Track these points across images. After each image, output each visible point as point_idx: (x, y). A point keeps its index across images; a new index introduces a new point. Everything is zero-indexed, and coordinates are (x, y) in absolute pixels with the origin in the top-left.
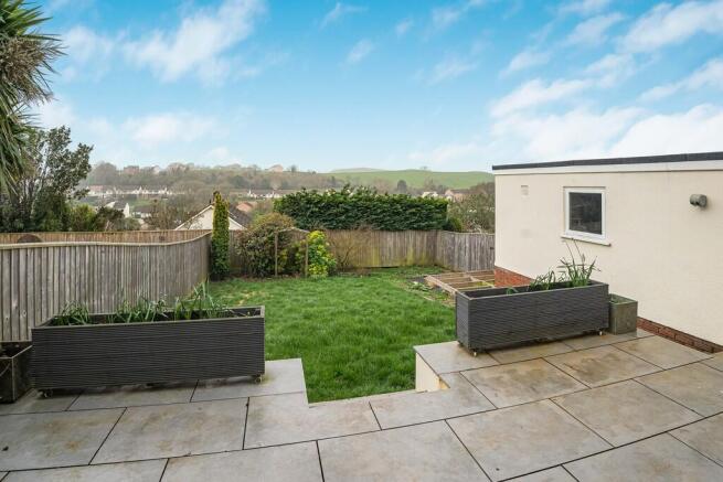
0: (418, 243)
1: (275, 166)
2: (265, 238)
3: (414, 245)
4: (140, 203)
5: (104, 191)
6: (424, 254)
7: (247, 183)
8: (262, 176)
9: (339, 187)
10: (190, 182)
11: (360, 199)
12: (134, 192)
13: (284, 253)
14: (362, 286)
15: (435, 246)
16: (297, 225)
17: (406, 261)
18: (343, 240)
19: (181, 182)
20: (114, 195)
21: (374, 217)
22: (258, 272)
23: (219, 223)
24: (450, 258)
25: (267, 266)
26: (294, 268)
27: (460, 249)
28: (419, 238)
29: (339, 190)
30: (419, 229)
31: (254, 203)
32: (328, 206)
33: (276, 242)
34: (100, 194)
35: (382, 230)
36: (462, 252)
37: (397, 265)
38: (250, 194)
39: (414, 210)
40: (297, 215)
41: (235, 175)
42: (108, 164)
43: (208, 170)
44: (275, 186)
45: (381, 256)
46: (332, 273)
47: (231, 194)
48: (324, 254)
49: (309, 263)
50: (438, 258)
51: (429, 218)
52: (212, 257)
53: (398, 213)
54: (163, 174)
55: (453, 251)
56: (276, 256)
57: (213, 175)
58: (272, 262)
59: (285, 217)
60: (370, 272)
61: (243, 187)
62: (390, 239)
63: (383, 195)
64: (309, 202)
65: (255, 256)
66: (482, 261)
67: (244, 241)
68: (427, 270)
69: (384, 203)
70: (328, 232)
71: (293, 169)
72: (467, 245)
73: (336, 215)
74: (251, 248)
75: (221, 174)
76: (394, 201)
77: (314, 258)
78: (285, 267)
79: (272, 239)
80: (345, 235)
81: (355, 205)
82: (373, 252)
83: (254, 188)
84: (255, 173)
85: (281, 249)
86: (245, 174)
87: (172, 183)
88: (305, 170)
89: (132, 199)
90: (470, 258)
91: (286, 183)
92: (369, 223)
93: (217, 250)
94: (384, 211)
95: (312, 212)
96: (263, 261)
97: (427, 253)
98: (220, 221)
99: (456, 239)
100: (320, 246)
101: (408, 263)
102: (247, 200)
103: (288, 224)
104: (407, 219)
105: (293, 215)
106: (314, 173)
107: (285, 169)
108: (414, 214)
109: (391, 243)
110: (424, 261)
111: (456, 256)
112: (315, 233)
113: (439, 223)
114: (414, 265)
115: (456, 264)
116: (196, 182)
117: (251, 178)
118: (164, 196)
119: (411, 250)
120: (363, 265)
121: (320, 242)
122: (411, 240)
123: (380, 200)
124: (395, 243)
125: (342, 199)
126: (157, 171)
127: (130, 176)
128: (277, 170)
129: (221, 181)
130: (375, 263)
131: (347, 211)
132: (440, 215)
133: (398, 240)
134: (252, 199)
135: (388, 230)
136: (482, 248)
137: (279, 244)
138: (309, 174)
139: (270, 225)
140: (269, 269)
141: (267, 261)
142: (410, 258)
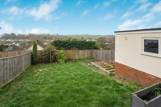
0: (88, 53)
1: (53, 34)
2: (47, 53)
3: (87, 53)
4: (21, 43)
5: (12, 40)
6: (90, 56)
7: (47, 38)
8: (50, 36)
9: (68, 38)
10: (33, 38)
11: (73, 42)
12: (20, 40)
13: (53, 56)
14: (74, 66)
15: (92, 53)
16: (57, 49)
17: (85, 57)
18: (69, 52)
19: (31, 38)
20: (15, 41)
21: (77, 46)
22: (45, 62)
23: (34, 49)
24: (96, 56)
25: (48, 60)
26: (55, 60)
27: (99, 54)
28: (88, 51)
29: (68, 39)
30: (89, 49)
31: (48, 42)
32: (65, 43)
33: (50, 53)
34: (12, 41)
35: (79, 49)
36: (100, 55)
37: (83, 58)
38: (47, 40)
39: (87, 44)
40: (57, 46)
41: (44, 36)
42: (14, 34)
43: (38, 35)
44: (53, 38)
45: (79, 56)
46: (66, 61)
47: (43, 40)
48: (64, 56)
49: (60, 59)
50: (93, 56)
51: (91, 46)
52: (32, 58)
53: (83, 45)
54: (27, 36)
55: (97, 55)
56: (51, 57)
57: (39, 36)
58: (49, 59)
59: (53, 46)
60: (76, 61)
61: (46, 39)
62: (81, 52)
63: (79, 40)
64: (60, 42)
65: (45, 58)
66: (105, 58)
67: (41, 53)
68: (91, 60)
69: (80, 42)
70: (65, 50)
71: (58, 35)
72: (101, 53)
73: (67, 46)
74: (44, 55)
75: (41, 36)
76: (82, 42)
77: (61, 57)
78: (53, 60)
79: (49, 53)
80: (70, 51)
81: (72, 43)
82: (77, 55)
83: (48, 39)
84: (49, 35)
85: (52, 55)
86: (47, 36)
87: (29, 38)
88: (60, 35)
89: (19, 42)
90: (102, 57)
91: (56, 38)
92: (76, 48)
93: (34, 56)
94: (80, 45)
95: (61, 45)
96: (47, 59)
97: (90, 55)
98: (35, 48)
99: (98, 52)
100: (63, 54)
101: (86, 58)
102: (47, 42)
103: (54, 49)
104: (85, 46)
105: (56, 46)
106: (62, 35)
107: (56, 35)
108: (87, 45)
109: (81, 53)
110: (89, 57)
111: (98, 56)
112: (62, 51)
113: (93, 47)
114: (87, 58)
115: (98, 58)
116: (35, 38)
117: (48, 37)
118: (27, 41)
119: (86, 54)
120: (74, 59)
121: (63, 53)
122: (86, 52)
123: (79, 42)
124: (82, 53)
125: (69, 41)
126: (26, 35)
127: (19, 36)
128: (54, 35)
129: (41, 37)
130: (77, 58)
131: (70, 44)
132: (94, 45)
133: (83, 52)
134: (48, 41)
135: (81, 49)
136: (106, 54)
137: (51, 54)
138: (61, 36)
139: (49, 49)
140: (48, 61)
141: (48, 59)
142: (86, 56)
